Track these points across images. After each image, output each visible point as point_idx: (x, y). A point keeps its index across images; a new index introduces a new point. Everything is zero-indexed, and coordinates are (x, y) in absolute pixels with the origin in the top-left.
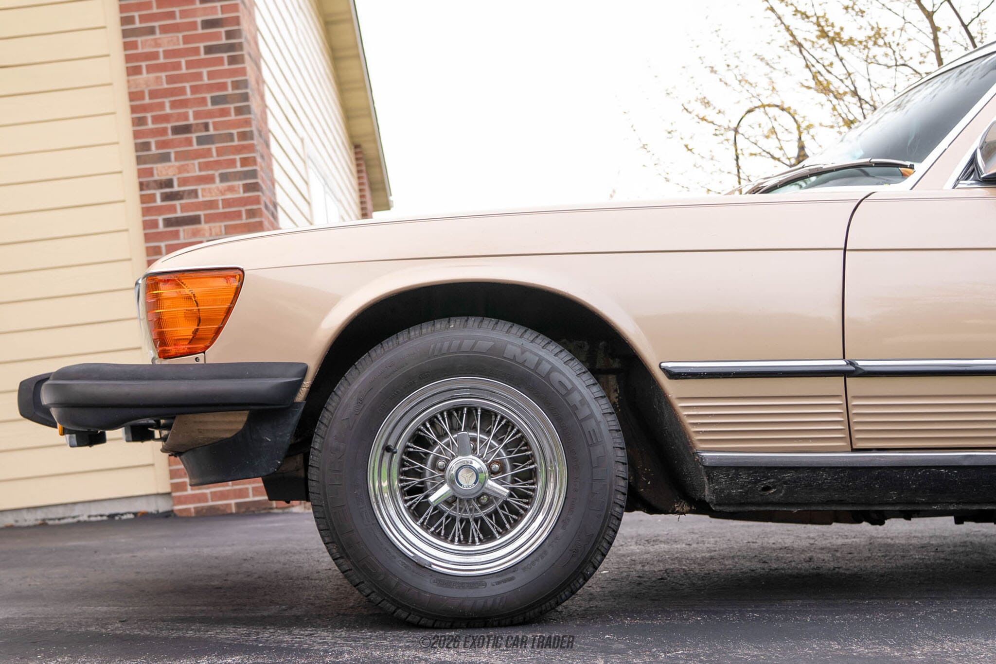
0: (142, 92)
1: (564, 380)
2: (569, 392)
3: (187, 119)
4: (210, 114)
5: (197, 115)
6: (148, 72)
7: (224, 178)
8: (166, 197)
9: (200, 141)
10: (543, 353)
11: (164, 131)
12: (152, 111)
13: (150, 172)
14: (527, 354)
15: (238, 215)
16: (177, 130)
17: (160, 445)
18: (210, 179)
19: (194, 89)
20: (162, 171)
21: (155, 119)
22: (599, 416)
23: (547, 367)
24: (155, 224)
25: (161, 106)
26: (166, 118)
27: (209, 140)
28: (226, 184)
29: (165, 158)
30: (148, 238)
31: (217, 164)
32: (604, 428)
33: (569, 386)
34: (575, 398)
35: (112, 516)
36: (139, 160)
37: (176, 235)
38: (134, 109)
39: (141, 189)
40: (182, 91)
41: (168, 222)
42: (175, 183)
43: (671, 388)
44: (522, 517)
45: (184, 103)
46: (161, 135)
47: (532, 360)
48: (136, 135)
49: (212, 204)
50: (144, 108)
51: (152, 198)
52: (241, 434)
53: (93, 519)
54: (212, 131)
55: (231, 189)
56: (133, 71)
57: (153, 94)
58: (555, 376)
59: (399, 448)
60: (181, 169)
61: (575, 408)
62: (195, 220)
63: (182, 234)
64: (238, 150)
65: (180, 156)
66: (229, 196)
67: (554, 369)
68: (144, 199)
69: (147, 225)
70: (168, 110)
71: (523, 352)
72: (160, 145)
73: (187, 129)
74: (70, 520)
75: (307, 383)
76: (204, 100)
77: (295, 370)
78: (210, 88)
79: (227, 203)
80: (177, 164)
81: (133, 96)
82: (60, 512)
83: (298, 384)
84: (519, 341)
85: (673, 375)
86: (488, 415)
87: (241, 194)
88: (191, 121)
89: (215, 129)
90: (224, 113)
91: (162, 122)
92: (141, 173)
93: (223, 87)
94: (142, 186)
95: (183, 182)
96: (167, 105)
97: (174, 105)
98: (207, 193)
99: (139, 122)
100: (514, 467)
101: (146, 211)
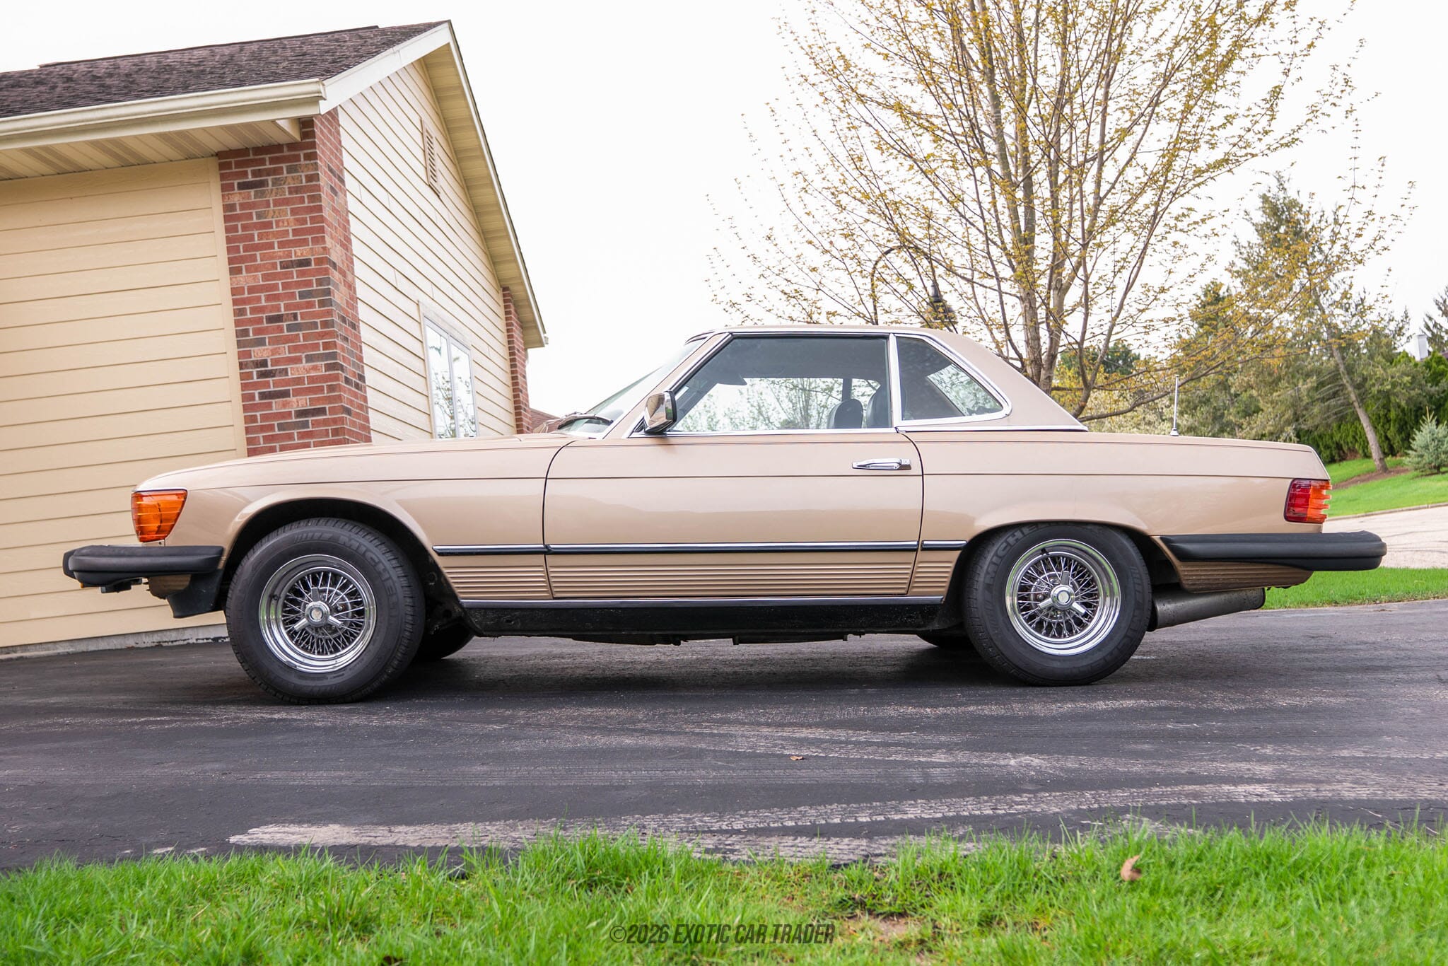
0: (243, 288)
1: (374, 557)
2: (377, 564)
3: (279, 310)
4: (298, 306)
5: (287, 307)
6: (247, 272)
7: (309, 359)
8: (261, 375)
9: (290, 328)
10: (362, 541)
11: (260, 321)
12: (249, 303)
13: (249, 354)
14: (353, 542)
15: (321, 389)
16: (270, 320)
17: (147, 587)
18: (298, 360)
19: (285, 286)
20: (258, 353)
21: (253, 310)
22: (395, 578)
23: (363, 549)
24: (252, 397)
25: (259, 299)
26: (262, 310)
27: (298, 327)
28: (310, 364)
29: (260, 342)
30: (246, 408)
31: (304, 347)
32: (398, 586)
33: (377, 560)
34: (381, 567)
35: (216, 639)
36: (239, 344)
37: (269, 406)
38: (235, 302)
39: (241, 368)
40: (275, 287)
41: (263, 396)
42: (269, 363)
43: (441, 562)
44: (355, 637)
45: (277, 297)
46: (258, 323)
47: (355, 544)
48: (237, 323)
49: (299, 381)
50: (244, 301)
51: (250, 375)
52: (189, 587)
53: (201, 641)
54: (299, 321)
55: (315, 368)
56: (234, 271)
57: (251, 290)
58: (369, 555)
59: (283, 596)
60: (274, 352)
61: (380, 573)
62: (285, 394)
63: (274, 405)
64: (322, 336)
65: (274, 341)
66: (313, 374)
67: (367, 550)
68: (243, 376)
69: (245, 398)
70: (263, 303)
71: (350, 540)
72: (256, 332)
73: (279, 318)
74: (182, 643)
75: (224, 558)
76: (293, 294)
77: (214, 551)
78: (298, 284)
79: (311, 380)
80: (270, 347)
81: (234, 291)
82: (173, 636)
83: (217, 559)
84: (348, 534)
85: (441, 554)
86: (336, 576)
87: (323, 372)
88: (283, 312)
89: (302, 318)
90: (311, 305)
91: (259, 312)
92: (240, 355)
93: (309, 283)
94: (241, 366)
95: (276, 362)
96: (263, 299)
97: (268, 298)
98: (295, 371)
99: (239, 312)
100: (353, 608)
101: (244, 387)
